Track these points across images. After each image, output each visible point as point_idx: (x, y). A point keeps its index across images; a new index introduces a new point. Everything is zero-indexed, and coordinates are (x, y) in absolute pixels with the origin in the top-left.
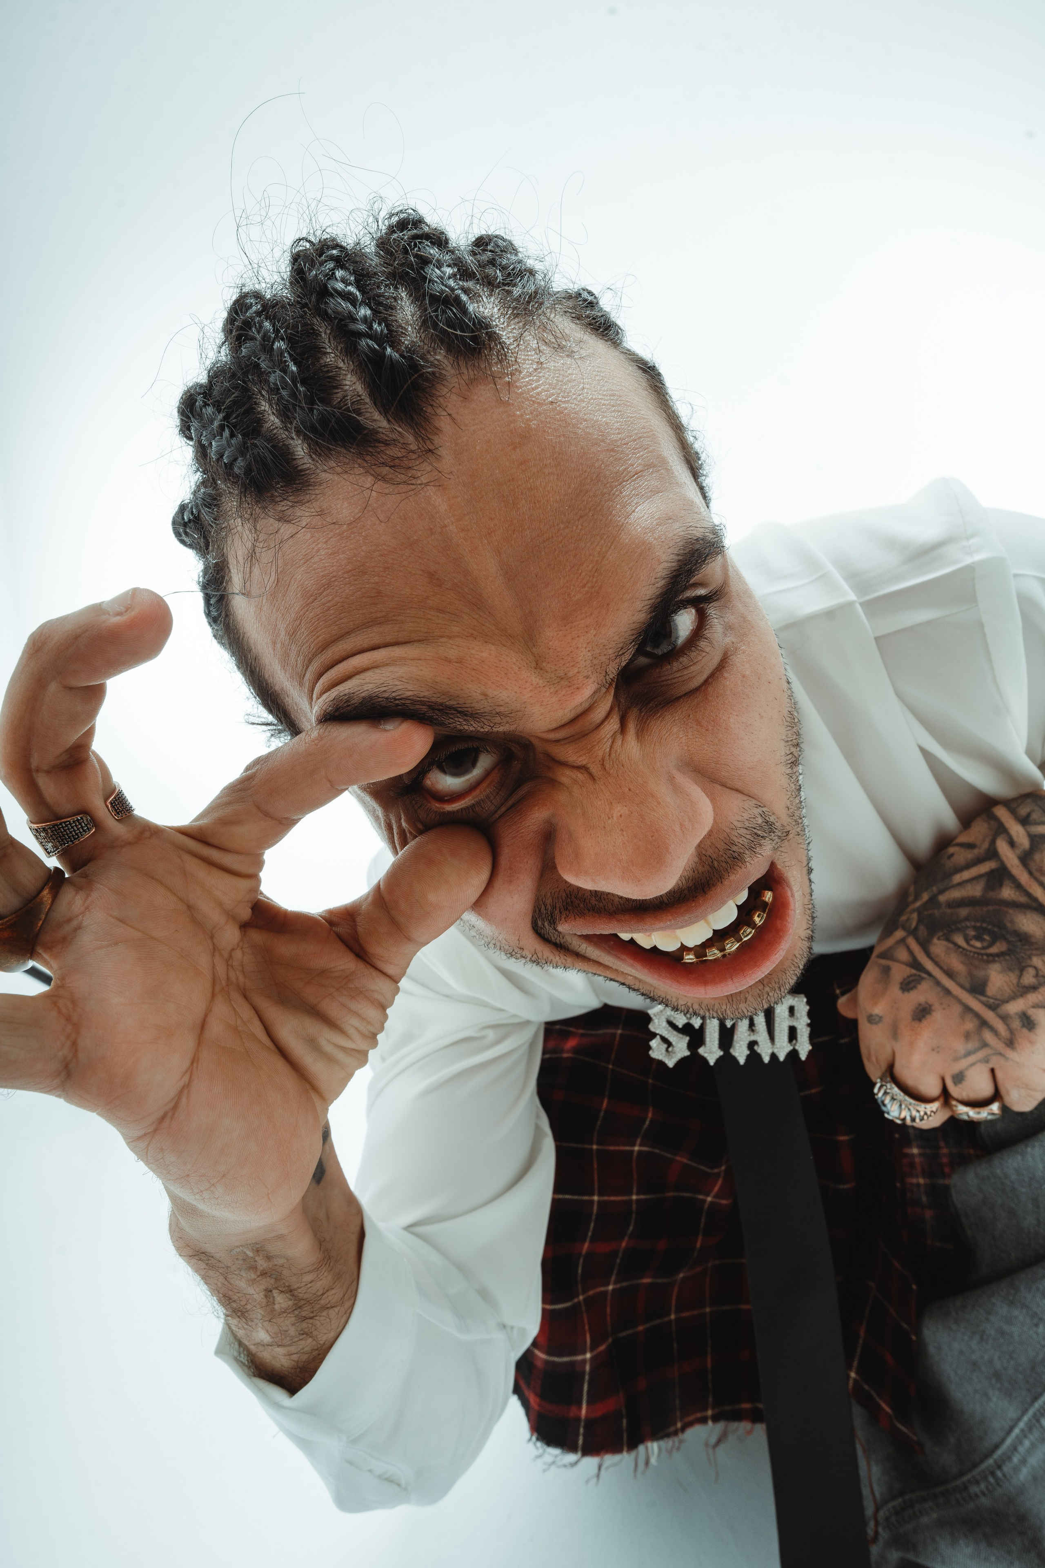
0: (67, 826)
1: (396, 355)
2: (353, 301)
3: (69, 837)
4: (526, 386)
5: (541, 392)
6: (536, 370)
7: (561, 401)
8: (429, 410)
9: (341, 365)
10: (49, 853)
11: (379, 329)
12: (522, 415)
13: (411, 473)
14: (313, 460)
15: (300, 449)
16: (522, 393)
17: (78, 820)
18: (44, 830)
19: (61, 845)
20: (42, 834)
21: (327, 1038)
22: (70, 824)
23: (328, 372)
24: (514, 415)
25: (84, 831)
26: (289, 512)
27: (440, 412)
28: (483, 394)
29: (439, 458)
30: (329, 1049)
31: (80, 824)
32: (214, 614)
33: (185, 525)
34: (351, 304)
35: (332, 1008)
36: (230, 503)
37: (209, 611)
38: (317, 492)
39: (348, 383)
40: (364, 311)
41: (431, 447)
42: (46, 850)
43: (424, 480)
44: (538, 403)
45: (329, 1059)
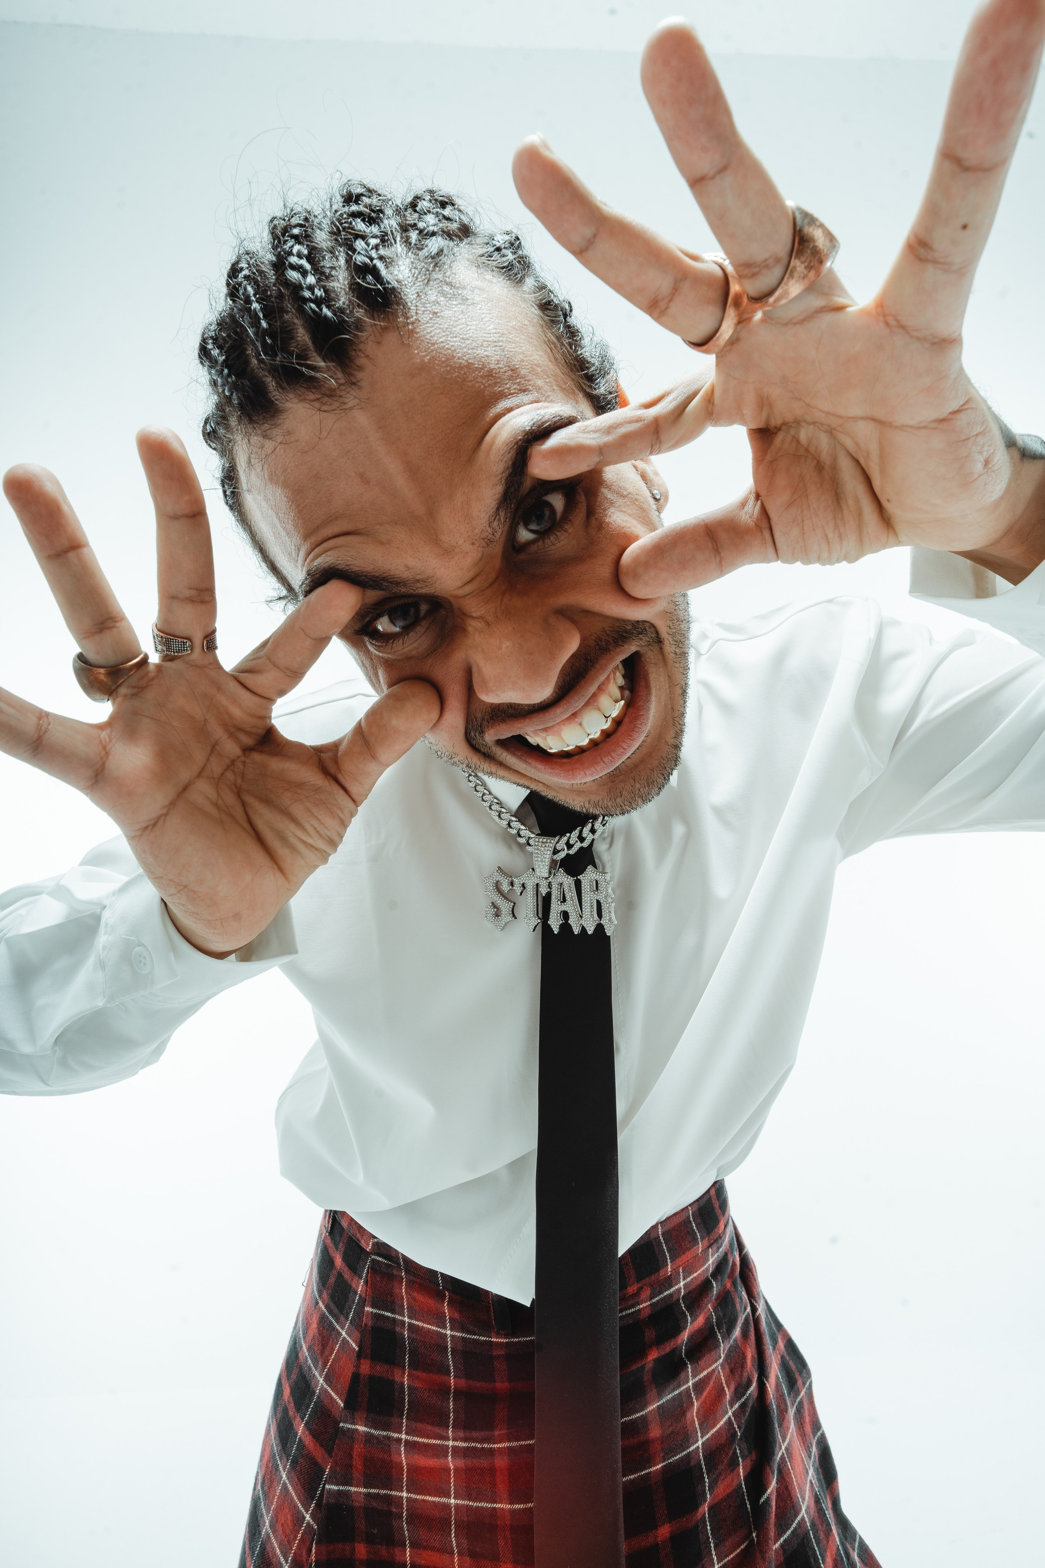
0: (176, 642)
1: (329, 314)
2: (304, 273)
3: (174, 649)
4: (423, 331)
5: (434, 335)
6: (431, 319)
7: (449, 341)
8: (353, 353)
9: (296, 321)
10: (157, 650)
11: (319, 294)
12: (418, 353)
13: (341, 400)
14: (280, 392)
15: (271, 383)
16: (419, 337)
17: (184, 642)
18: (162, 637)
19: (167, 651)
20: (159, 638)
21: (291, 830)
22: (178, 642)
23: (287, 327)
24: (413, 353)
25: (184, 650)
26: (269, 432)
27: (360, 354)
28: (391, 338)
29: (360, 388)
30: (293, 840)
31: (184, 645)
32: (230, 502)
33: (209, 434)
34: (301, 275)
35: (297, 810)
36: (233, 421)
37: (227, 500)
38: (285, 417)
39: (300, 335)
40: (311, 279)
41: (354, 380)
42: (156, 648)
43: (350, 404)
44: (432, 344)
45: (293, 849)
